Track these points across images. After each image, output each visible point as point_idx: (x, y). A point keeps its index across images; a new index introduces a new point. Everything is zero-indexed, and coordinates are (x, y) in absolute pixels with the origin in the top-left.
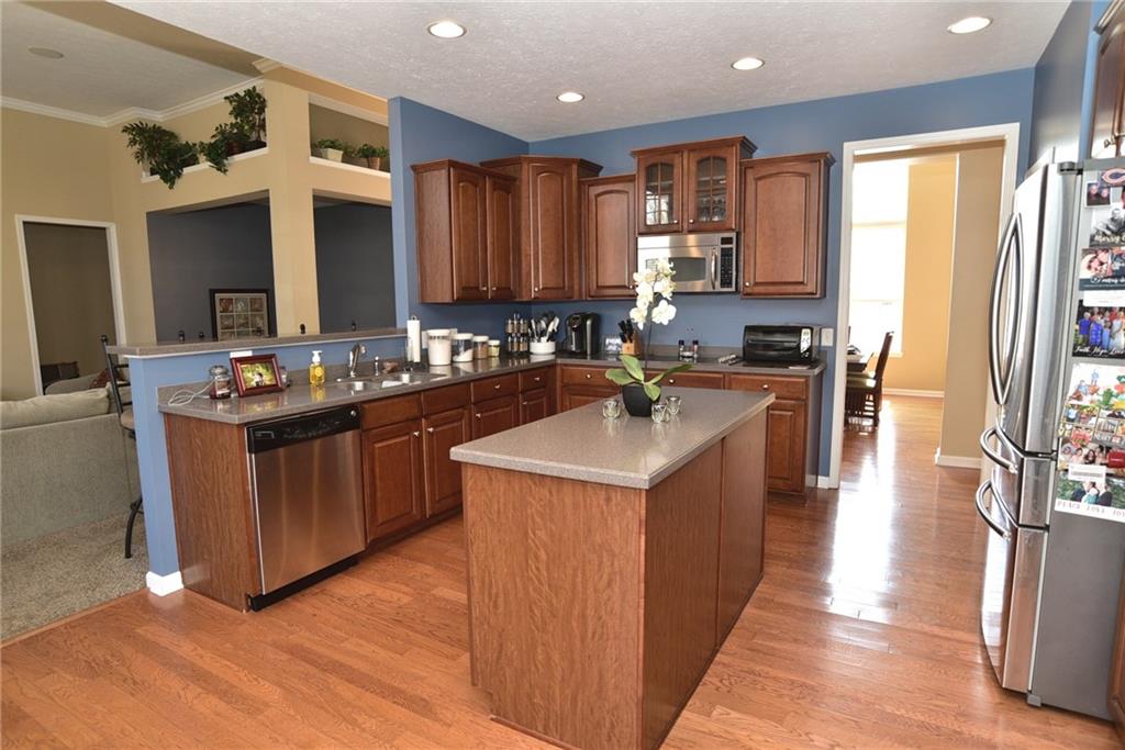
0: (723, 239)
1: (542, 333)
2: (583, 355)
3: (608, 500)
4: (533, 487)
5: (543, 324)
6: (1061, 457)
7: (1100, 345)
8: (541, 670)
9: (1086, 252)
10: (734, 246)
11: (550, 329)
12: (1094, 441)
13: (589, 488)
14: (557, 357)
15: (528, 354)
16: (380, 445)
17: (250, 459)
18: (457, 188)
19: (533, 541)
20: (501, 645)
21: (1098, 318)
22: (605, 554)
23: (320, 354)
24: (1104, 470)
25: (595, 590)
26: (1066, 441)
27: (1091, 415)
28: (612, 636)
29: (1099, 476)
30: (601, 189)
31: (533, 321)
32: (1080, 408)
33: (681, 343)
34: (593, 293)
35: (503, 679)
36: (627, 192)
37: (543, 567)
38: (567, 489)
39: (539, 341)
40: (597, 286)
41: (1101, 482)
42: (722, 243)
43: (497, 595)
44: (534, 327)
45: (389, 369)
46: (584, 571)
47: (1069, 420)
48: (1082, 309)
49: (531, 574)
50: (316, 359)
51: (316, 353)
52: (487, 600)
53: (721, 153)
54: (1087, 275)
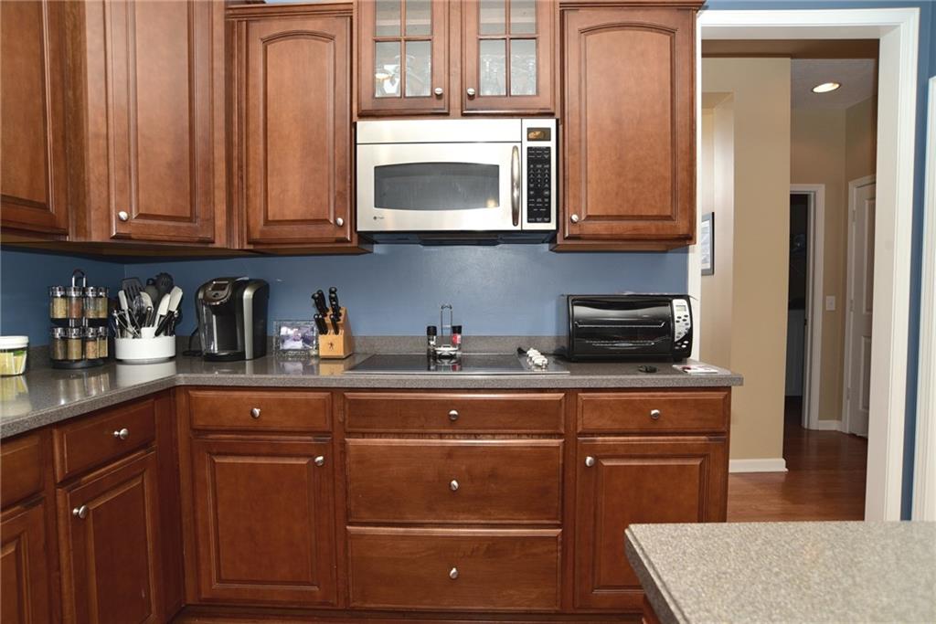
0: (530, 130)
1: (142, 319)
2: (234, 357)
10: (552, 144)
11: (163, 310)
14: (179, 369)
15: (111, 363)
30: (277, 27)
31: (122, 294)
33: (432, 331)
34: (256, 236)
36: (332, 38)
39: (136, 335)
40: (267, 222)
42: (529, 139)
44: (125, 305)
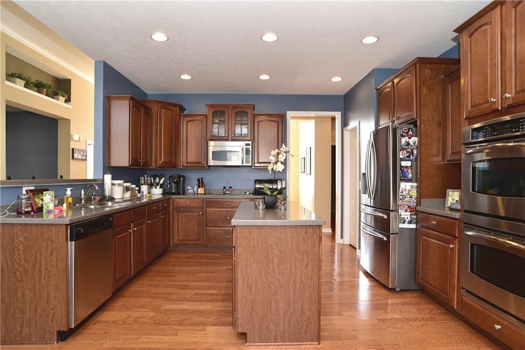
0: (246, 144)
1: (158, 184)
2: (179, 194)
3: (306, 232)
4: (272, 232)
5: (158, 180)
6: (400, 211)
7: (406, 177)
8: (273, 313)
9: (401, 150)
10: (250, 147)
11: (161, 183)
12: (407, 205)
13: (298, 229)
14: (164, 196)
16: (118, 237)
17: (72, 245)
18: (132, 110)
19: (271, 256)
20: (253, 308)
21: (405, 169)
22: (305, 254)
23: (71, 190)
24: (409, 213)
25: (301, 270)
26: (400, 206)
27: (405, 197)
28: (307, 288)
29: (408, 215)
30: (189, 119)
31: (152, 179)
32: (403, 195)
33: (225, 188)
34: (184, 165)
35: (253, 324)
36: (202, 121)
37: (276, 266)
38: (288, 230)
39: (156, 188)
40: (187, 162)
41: (409, 217)
42: (246, 146)
43: (251, 285)
44: (153, 181)
45: (98, 200)
46: (295, 264)
47: (401, 199)
48: (401, 167)
49: (270, 270)
50: (69, 192)
51: (69, 190)
52: (245, 288)
53: (246, 110)
54: (401, 157)
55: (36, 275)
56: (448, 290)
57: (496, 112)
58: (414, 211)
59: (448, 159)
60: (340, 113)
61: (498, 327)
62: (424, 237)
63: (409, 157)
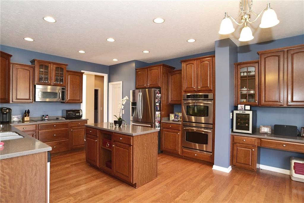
4: (145, 136)
7: (157, 109)
8: (145, 170)
10: (65, 90)
12: (158, 120)
19: (144, 146)
20: (139, 171)
26: (156, 121)
30: (19, 67)
32: (157, 117)
33: (43, 116)
34: (14, 101)
35: (138, 178)
36: (30, 70)
40: (17, 99)
42: (62, 89)
43: (138, 161)
48: (156, 105)
52: (136, 163)
53: (62, 67)
54: (156, 101)
55: (21, 194)
56: (177, 149)
57: (195, 91)
58: (160, 122)
59: (169, 102)
60: (107, 75)
61: (196, 155)
62: (165, 132)
63: (158, 102)
